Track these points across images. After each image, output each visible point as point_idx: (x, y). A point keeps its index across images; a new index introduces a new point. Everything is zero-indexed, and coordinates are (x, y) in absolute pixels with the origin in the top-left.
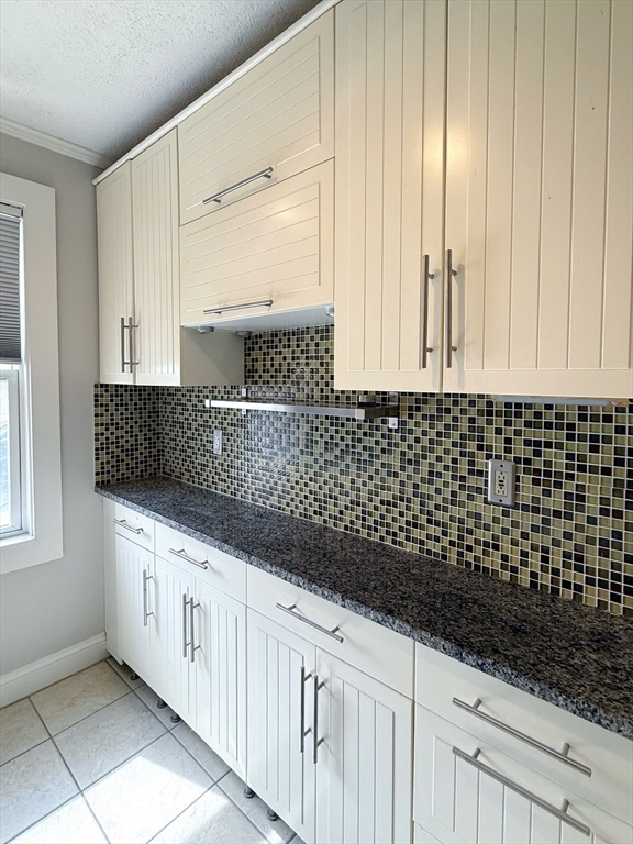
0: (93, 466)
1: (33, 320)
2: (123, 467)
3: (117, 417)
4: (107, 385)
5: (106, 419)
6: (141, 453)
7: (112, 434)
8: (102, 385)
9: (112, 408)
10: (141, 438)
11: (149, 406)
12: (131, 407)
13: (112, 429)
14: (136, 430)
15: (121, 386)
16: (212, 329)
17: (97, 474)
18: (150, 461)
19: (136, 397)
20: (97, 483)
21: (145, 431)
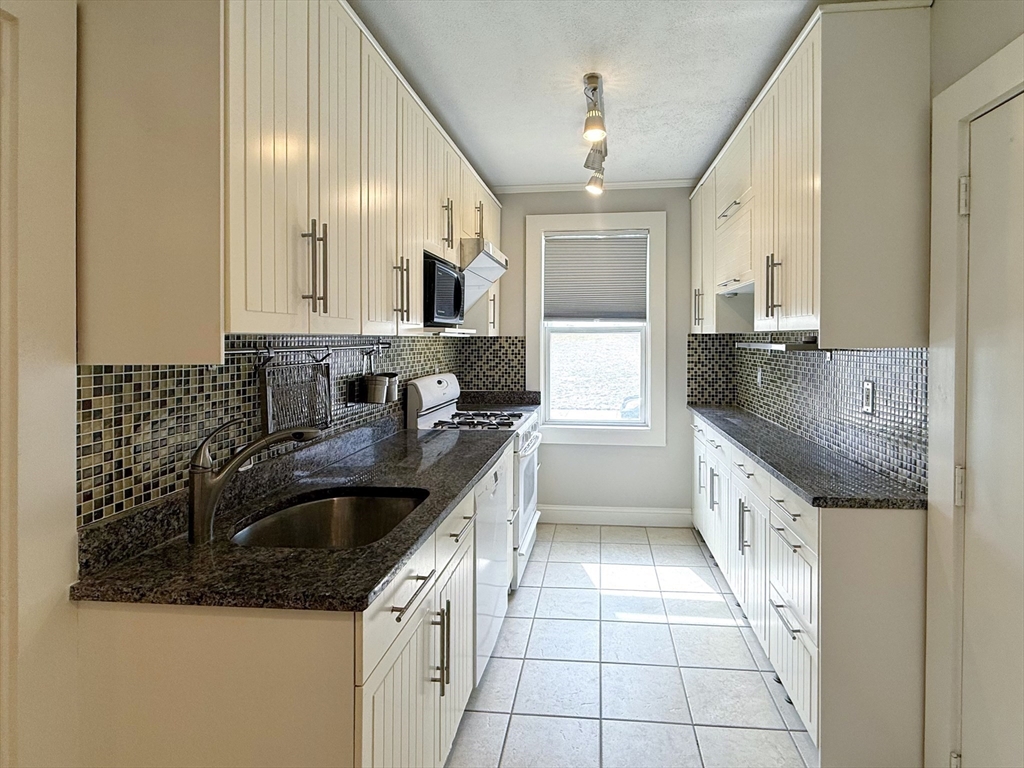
0: (686, 391)
1: (654, 301)
2: (706, 394)
3: (703, 358)
4: (696, 335)
5: (695, 359)
6: (720, 385)
7: (699, 369)
8: (693, 335)
9: (699, 351)
10: (720, 374)
11: (727, 351)
12: (713, 350)
13: (700, 366)
14: (716, 369)
15: (706, 335)
16: (736, 294)
17: (689, 396)
18: (727, 393)
19: (717, 344)
20: (688, 402)
21: (724, 369)
